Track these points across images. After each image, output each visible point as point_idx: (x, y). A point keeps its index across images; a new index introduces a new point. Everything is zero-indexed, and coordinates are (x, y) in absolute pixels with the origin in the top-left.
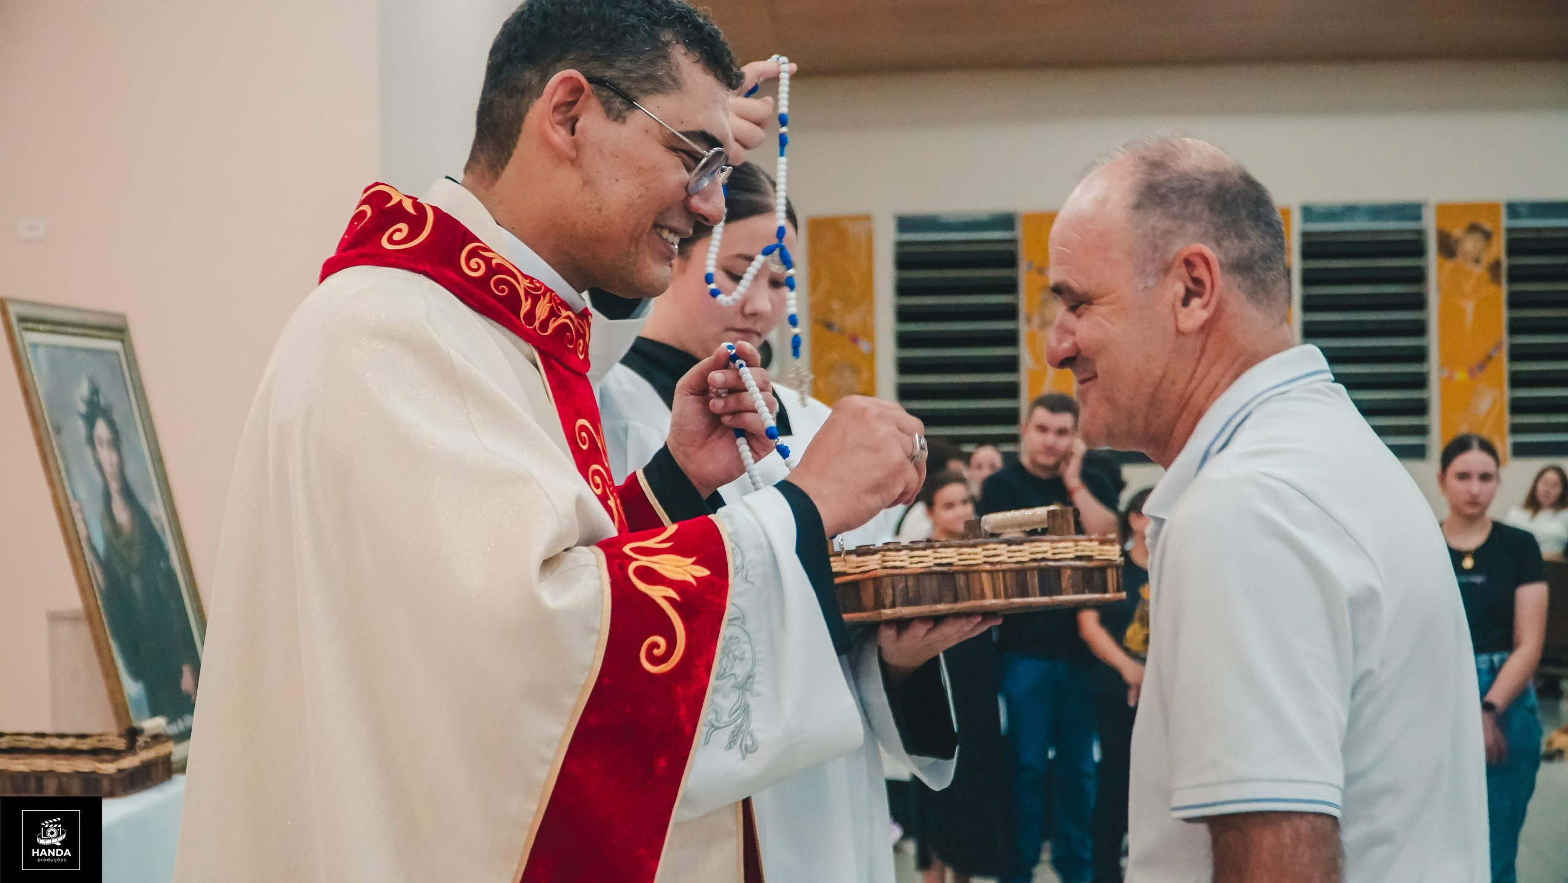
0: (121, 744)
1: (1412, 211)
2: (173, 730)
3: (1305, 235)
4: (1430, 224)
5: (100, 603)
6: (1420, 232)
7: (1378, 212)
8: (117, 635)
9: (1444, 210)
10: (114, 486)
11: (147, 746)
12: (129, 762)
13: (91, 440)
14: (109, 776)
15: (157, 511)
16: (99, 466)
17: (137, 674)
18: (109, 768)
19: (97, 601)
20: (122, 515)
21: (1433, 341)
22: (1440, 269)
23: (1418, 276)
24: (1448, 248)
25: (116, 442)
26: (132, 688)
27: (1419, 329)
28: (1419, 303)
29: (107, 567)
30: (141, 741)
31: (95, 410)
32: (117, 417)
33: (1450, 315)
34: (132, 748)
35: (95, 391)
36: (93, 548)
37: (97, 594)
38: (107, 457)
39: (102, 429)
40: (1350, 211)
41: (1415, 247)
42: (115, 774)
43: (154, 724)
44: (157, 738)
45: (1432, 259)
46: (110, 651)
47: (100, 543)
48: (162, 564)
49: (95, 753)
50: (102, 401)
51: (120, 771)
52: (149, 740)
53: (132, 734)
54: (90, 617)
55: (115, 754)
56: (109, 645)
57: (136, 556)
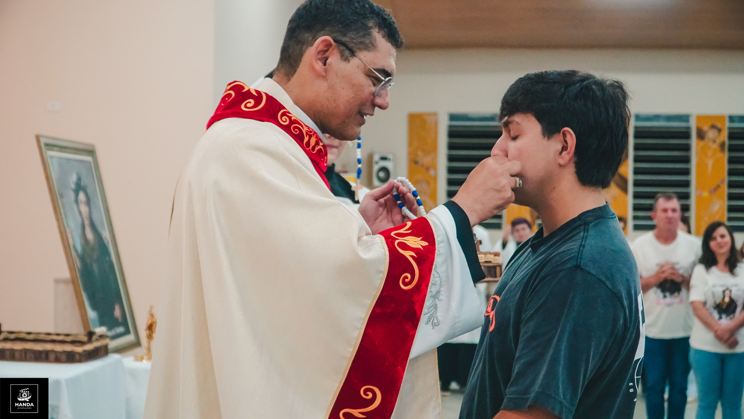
0: (85, 339)
1: (685, 118)
2: (110, 334)
3: (636, 128)
4: (693, 124)
5: (78, 275)
6: (689, 128)
7: (669, 118)
8: (86, 289)
9: (700, 118)
10: (87, 222)
11: (97, 340)
12: (89, 347)
13: (77, 201)
14: (79, 353)
15: (106, 234)
16: (80, 213)
17: (94, 307)
18: (79, 349)
19: (76, 273)
20: (90, 236)
21: (693, 178)
22: (697, 144)
23: (687, 148)
24: (701, 135)
25: (88, 202)
26: (92, 314)
27: (687, 172)
28: (687, 160)
29: (82, 258)
30: (94, 338)
31: (79, 188)
32: (90, 190)
33: (701, 165)
34: (90, 341)
35: (79, 179)
36: (76, 251)
37: (77, 271)
38: (84, 209)
39: (82, 196)
40: (657, 117)
41: (686, 134)
42: (82, 352)
43: (101, 330)
44: (102, 337)
45: (694, 141)
46: (82, 297)
47: (79, 248)
48: (107, 259)
49: (73, 342)
50: (82, 184)
51: (85, 351)
52: (98, 338)
53: (90, 334)
54: (73, 281)
55: (82, 343)
56: (81, 294)
57: (95, 255)
